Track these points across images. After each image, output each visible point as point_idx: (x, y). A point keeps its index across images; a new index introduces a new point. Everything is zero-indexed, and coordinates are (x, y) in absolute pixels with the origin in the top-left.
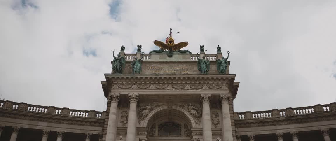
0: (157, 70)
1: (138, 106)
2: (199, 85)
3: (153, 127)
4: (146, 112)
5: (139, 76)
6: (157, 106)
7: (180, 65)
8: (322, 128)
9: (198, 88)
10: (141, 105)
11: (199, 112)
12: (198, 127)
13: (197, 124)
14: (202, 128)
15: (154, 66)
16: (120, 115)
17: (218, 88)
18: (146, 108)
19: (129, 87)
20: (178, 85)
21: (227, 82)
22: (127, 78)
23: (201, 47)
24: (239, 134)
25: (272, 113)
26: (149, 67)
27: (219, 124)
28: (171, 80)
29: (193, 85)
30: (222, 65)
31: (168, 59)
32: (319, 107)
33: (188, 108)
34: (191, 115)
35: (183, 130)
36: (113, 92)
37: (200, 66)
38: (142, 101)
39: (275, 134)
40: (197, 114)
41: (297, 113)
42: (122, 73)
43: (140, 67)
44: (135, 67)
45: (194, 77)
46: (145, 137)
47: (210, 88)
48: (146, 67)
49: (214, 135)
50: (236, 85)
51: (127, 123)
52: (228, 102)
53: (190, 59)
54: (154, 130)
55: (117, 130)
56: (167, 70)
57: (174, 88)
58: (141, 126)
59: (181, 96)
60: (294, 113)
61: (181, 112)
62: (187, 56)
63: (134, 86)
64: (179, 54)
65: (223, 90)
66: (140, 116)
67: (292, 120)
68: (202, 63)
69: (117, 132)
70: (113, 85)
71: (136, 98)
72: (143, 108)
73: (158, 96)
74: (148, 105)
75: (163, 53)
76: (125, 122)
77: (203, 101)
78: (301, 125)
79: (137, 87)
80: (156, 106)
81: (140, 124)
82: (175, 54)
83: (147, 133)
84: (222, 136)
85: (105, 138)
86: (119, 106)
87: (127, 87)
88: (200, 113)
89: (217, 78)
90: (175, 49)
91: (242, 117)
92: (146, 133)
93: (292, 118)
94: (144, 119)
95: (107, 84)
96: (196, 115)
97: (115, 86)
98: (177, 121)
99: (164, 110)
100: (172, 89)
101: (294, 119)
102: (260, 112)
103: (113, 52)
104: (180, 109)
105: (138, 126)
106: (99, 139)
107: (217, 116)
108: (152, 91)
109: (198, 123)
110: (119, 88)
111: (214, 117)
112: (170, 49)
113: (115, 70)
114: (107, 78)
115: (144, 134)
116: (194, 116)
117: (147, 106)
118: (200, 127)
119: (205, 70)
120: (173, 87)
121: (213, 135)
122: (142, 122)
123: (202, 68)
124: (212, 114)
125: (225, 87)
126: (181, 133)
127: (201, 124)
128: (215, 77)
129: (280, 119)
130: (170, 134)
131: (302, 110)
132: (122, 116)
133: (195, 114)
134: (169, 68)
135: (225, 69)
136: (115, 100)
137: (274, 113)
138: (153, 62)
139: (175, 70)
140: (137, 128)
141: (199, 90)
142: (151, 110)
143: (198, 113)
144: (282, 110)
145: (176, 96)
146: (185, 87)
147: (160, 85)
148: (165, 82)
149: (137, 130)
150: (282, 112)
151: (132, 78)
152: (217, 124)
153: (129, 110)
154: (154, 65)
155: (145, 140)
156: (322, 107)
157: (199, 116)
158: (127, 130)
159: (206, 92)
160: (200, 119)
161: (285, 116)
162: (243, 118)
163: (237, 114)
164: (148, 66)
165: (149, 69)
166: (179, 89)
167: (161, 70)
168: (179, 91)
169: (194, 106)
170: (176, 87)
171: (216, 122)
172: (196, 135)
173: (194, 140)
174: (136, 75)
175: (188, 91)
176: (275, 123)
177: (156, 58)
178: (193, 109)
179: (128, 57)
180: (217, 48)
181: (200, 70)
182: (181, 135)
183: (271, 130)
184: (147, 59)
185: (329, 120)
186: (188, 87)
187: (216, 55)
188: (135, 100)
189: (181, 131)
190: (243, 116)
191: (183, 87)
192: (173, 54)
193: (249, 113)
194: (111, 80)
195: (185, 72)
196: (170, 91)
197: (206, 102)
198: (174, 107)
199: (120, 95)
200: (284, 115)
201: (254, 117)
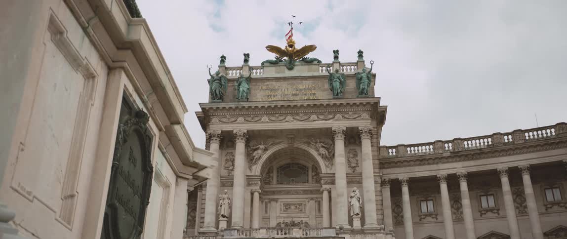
0: (271, 90)
1: (247, 145)
2: (330, 113)
3: (270, 171)
4: (258, 154)
5: (246, 105)
6: (273, 144)
7: (304, 82)
8: (500, 167)
9: (328, 118)
10: (251, 144)
11: (330, 151)
12: (329, 172)
13: (328, 167)
14: (334, 174)
15: (268, 85)
16: (224, 159)
17: (356, 118)
18: (259, 148)
19: (233, 119)
20: (301, 115)
21: (368, 107)
22: (231, 108)
23: (334, 51)
24: (387, 178)
25: (435, 145)
26: (260, 87)
27: (358, 166)
28: (291, 109)
29: (322, 114)
30: (362, 81)
31: (288, 73)
32: (498, 136)
33: (315, 146)
34: (320, 155)
35: (310, 173)
36: (212, 128)
37: (331, 84)
38: (251, 138)
39: (436, 176)
40: (327, 154)
41: (468, 145)
42: (223, 101)
43: (248, 89)
44: (241, 89)
45: (322, 103)
46: (257, 188)
47: (345, 118)
48: (257, 87)
49: (350, 183)
50: (383, 110)
51: (233, 170)
52: (369, 137)
53: (319, 71)
54: (271, 175)
55: (221, 179)
56: (286, 90)
57: (295, 119)
58: (253, 174)
59: (305, 130)
60: (465, 145)
61: (307, 151)
62: (314, 67)
63: (241, 119)
64: (304, 64)
65: (363, 119)
66: (251, 159)
67: (460, 157)
68: (335, 80)
69: (222, 182)
70: (211, 117)
71: (244, 136)
72: (254, 148)
73: (274, 131)
74: (261, 144)
75: (281, 64)
76: (231, 168)
77: (335, 136)
78: (472, 163)
79: (245, 120)
80: (271, 145)
81: (250, 170)
82: (297, 65)
83: (261, 182)
84: (361, 183)
85: (206, 190)
86: (221, 146)
87: (231, 121)
88: (333, 153)
89: (354, 103)
90: (298, 56)
91: (392, 153)
92: (259, 182)
93: (460, 154)
94: (255, 163)
95: (203, 115)
96: (326, 156)
97: (214, 120)
98: (302, 162)
99: (283, 149)
100: (292, 121)
101: (463, 155)
102: (418, 145)
103: (210, 69)
104: (305, 147)
105: (249, 173)
106: (198, 191)
107: (356, 155)
108: (264, 124)
109: (330, 166)
110: (220, 123)
111: (351, 158)
112: (290, 58)
113: (214, 95)
114: (203, 109)
115: (256, 185)
116: (324, 157)
117: (259, 146)
118: (332, 172)
119: (339, 91)
120: (293, 118)
121: (348, 183)
122: (254, 167)
123: (335, 87)
124: (349, 153)
125: (365, 115)
126: (308, 178)
127: (333, 168)
128: (351, 102)
129: (444, 156)
130: (293, 180)
131: (475, 140)
132: (226, 160)
133: (326, 154)
134: (289, 87)
135: (366, 87)
136: (216, 139)
137: (437, 146)
138: (267, 79)
139: (297, 90)
140: (247, 176)
141: (329, 121)
142: (266, 150)
143: (328, 152)
144: (448, 142)
145: (298, 130)
146: (310, 118)
147: (275, 116)
148: (283, 111)
149: (247, 179)
150: (448, 143)
151: (237, 108)
152: (355, 167)
153: (235, 152)
154: (268, 83)
155: (258, 192)
156: (502, 136)
157: (330, 157)
158: (233, 179)
159: (339, 124)
160: (332, 160)
161: (452, 151)
162: (394, 154)
163: (385, 149)
164: (259, 85)
165: (261, 90)
166: (302, 121)
167: (278, 89)
168: (304, 123)
169: (323, 143)
170: (297, 117)
171: (353, 165)
172: (326, 183)
173: (324, 190)
174: (242, 103)
175: (315, 122)
176: (437, 161)
177: (271, 72)
178: (323, 147)
179: (230, 72)
180: (359, 53)
181: (332, 89)
182: (308, 181)
183: (431, 171)
184: (258, 74)
185: (509, 155)
186: (314, 117)
187: (357, 64)
188: (242, 139)
189: (308, 176)
190: (394, 150)
191: (308, 117)
192: (294, 65)
193: (401, 147)
194: (208, 111)
195: (311, 91)
196: (289, 124)
197: (339, 138)
198: (296, 145)
199: (222, 132)
200: (451, 148)
201: (409, 152)
